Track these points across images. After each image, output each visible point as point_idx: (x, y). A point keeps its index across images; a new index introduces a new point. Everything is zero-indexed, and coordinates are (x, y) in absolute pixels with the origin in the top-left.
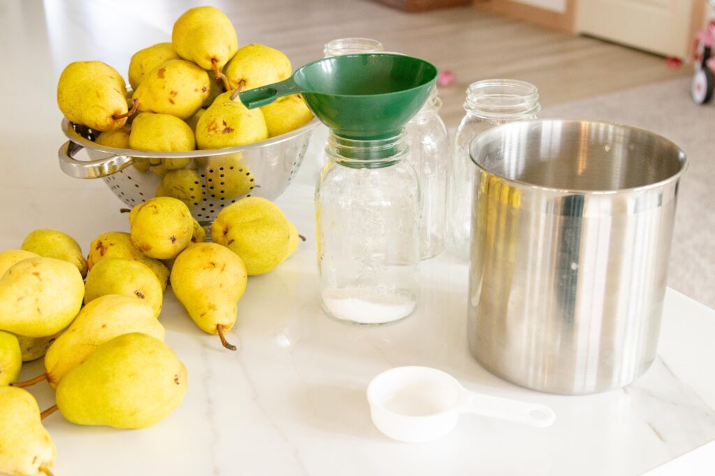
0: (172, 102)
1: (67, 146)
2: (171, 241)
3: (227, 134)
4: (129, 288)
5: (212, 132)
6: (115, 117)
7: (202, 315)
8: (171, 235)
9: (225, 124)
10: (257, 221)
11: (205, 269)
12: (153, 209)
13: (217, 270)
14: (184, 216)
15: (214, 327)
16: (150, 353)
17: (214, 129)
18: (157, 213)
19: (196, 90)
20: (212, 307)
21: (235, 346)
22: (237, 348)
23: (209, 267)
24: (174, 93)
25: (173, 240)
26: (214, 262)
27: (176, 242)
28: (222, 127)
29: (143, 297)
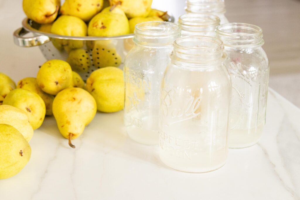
0: (78, 10)
1: (20, 30)
2: (55, 84)
3: (102, 30)
4: (23, 106)
5: (95, 28)
6: (47, 16)
7: (62, 126)
8: (56, 80)
9: (102, 24)
10: (110, 80)
11: (69, 101)
12: (49, 65)
13: (75, 103)
14: (65, 70)
15: (68, 134)
16: (7, 135)
17: (96, 26)
18: (50, 67)
19: (93, 5)
20: (68, 123)
21: (74, 146)
22: (76, 147)
23: (71, 100)
24: (79, 5)
25: (57, 83)
26: (75, 98)
27: (59, 85)
28: (100, 25)
29: (30, 111)
